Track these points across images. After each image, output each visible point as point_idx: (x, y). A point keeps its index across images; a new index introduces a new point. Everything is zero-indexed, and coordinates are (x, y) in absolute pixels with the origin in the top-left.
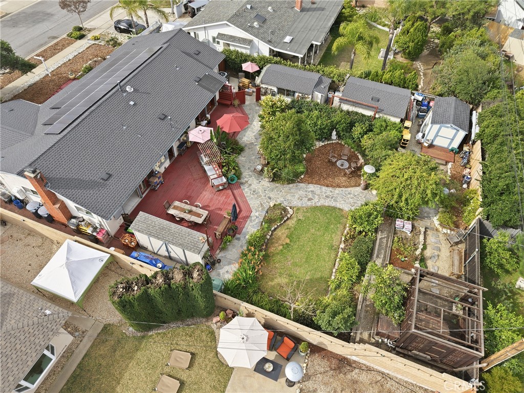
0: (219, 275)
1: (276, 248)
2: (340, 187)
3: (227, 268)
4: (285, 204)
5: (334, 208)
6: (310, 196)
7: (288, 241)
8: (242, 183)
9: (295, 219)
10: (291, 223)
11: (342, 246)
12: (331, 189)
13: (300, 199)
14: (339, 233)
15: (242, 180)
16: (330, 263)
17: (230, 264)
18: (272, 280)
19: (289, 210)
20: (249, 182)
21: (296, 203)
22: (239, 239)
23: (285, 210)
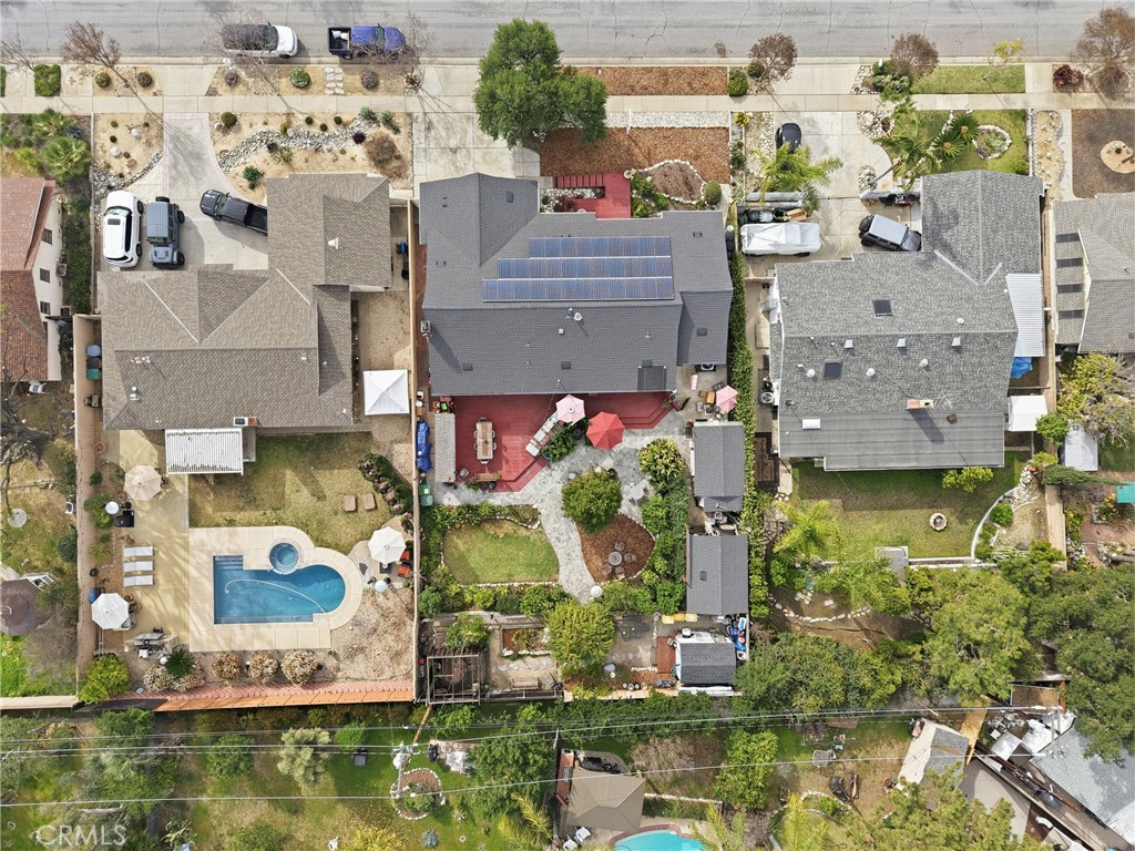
0: (445, 493)
1: (490, 529)
2: (587, 563)
3: (452, 496)
4: (542, 518)
5: (557, 566)
6: (563, 538)
7: (501, 536)
8: (549, 467)
9: (528, 534)
10: (523, 532)
11: (516, 584)
12: (581, 554)
13: (555, 530)
14: (529, 578)
15: (553, 466)
16: (493, 580)
17: (458, 497)
18: (458, 538)
19: (536, 525)
20: (553, 473)
21: (548, 528)
22: (484, 493)
23: (535, 520)
